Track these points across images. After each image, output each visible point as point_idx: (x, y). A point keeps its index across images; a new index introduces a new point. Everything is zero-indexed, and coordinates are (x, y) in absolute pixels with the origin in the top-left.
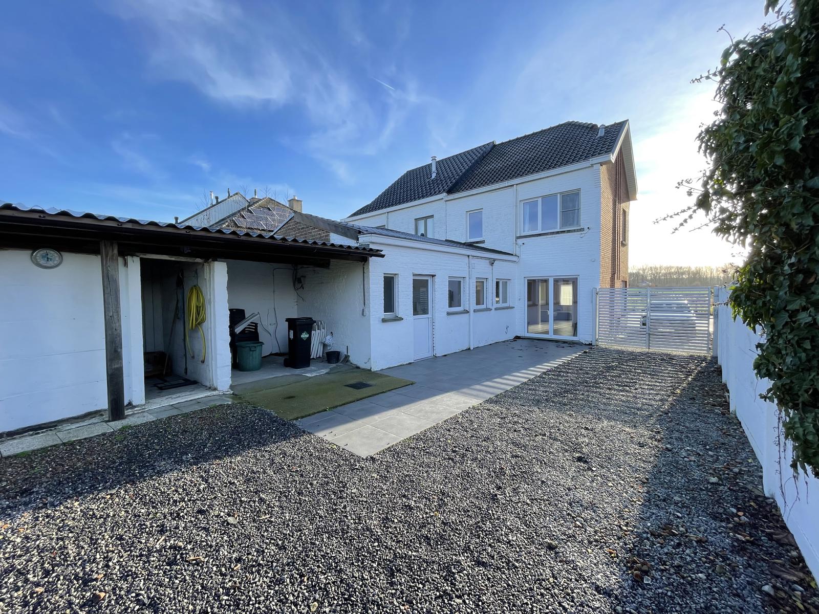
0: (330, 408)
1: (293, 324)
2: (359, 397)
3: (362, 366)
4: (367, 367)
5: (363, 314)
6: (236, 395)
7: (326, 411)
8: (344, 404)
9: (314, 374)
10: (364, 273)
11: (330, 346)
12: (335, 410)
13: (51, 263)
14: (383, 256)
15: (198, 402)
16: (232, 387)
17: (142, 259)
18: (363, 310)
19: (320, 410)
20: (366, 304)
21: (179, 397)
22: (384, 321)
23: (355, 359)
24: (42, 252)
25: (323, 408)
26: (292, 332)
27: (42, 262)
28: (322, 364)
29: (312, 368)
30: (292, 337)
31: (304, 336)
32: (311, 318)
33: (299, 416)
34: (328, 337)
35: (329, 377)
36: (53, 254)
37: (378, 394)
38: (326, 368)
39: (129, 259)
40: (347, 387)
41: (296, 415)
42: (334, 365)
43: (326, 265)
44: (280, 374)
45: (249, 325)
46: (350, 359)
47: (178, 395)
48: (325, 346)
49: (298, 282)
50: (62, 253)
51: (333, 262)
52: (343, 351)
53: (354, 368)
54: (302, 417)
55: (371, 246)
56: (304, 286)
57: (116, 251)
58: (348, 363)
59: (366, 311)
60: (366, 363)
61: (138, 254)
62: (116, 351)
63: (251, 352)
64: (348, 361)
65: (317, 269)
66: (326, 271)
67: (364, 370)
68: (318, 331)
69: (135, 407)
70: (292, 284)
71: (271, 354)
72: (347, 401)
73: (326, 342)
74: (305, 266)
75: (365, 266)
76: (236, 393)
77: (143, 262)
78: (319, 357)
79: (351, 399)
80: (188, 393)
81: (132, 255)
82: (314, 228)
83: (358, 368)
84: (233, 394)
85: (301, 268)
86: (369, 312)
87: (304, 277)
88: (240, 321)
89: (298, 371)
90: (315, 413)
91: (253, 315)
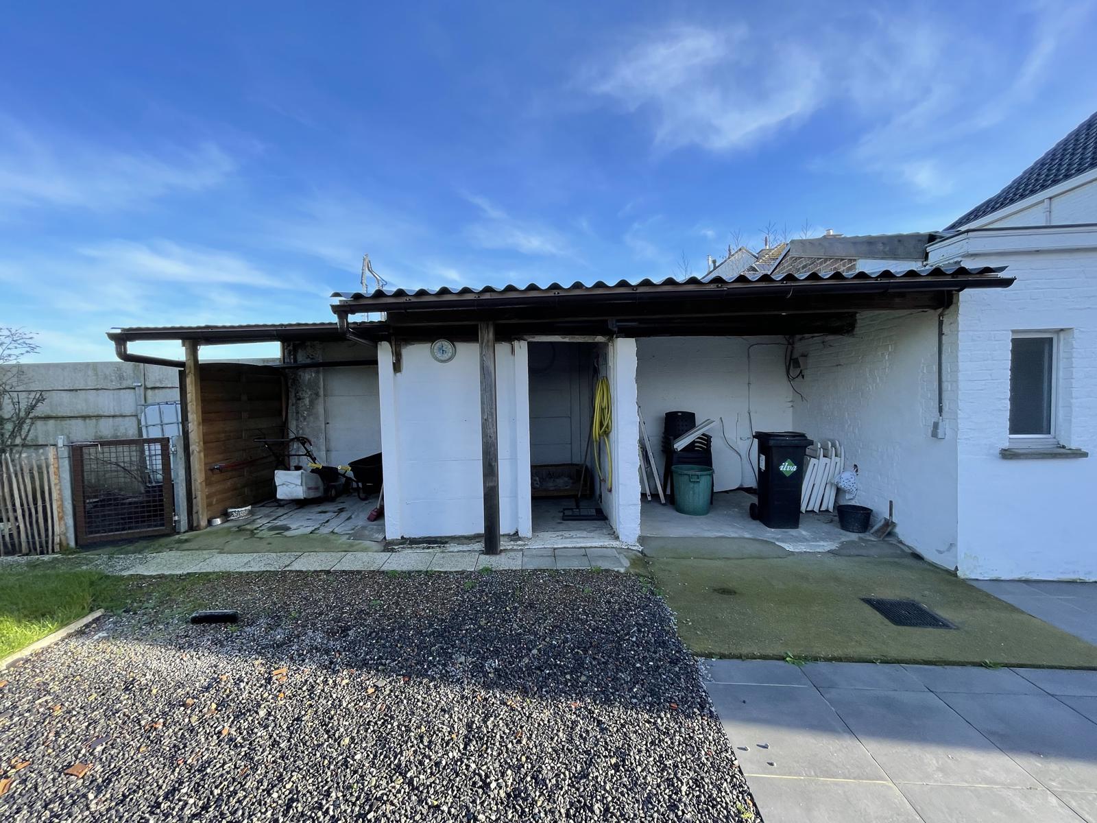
0: (798, 658)
1: (766, 442)
2: (893, 653)
3: (930, 555)
4: (945, 562)
5: (934, 434)
6: (645, 555)
7: (783, 659)
8: (839, 659)
9: (801, 548)
10: (941, 334)
11: (849, 492)
12: (809, 666)
13: (446, 356)
14: (1007, 283)
15: (585, 553)
16: (642, 540)
17: (529, 343)
18: (936, 426)
19: (770, 652)
20: (945, 409)
21: (572, 537)
22: (1007, 454)
23: (910, 534)
24: (438, 344)
25: (778, 649)
26: (763, 457)
27: (439, 355)
28: (826, 527)
29: (802, 531)
30: (763, 467)
31: (787, 468)
32: (803, 435)
33: (717, 650)
34: (846, 475)
35: (831, 562)
36: (446, 344)
37: (963, 664)
38: (833, 540)
39: (516, 343)
40: (868, 609)
41: (710, 647)
42: (854, 537)
43: (846, 327)
44: (731, 532)
45: (699, 438)
46: (897, 530)
47: (572, 533)
48: (839, 491)
49: (794, 366)
50: (455, 343)
51: (864, 317)
52: (881, 510)
53: (904, 554)
54: (722, 657)
55: (969, 264)
56: (805, 372)
57: (491, 336)
58: (892, 540)
59: (945, 428)
60: (940, 552)
61: (525, 337)
62: (490, 465)
63: (692, 485)
64: (890, 534)
65: (830, 338)
66: (846, 339)
67: (934, 567)
68: (823, 460)
69: (520, 539)
70: (784, 370)
71: (741, 489)
72: (850, 651)
73: (841, 485)
74: (806, 335)
75: (946, 320)
76: (645, 552)
77: (532, 347)
78: (827, 511)
79: (862, 651)
80: (585, 534)
81: (519, 339)
82: (826, 260)
83: (918, 557)
84: (642, 552)
85: (801, 339)
86: (955, 430)
87: (805, 356)
88: (687, 431)
89: (770, 533)
90: (754, 657)
91: (709, 422)
